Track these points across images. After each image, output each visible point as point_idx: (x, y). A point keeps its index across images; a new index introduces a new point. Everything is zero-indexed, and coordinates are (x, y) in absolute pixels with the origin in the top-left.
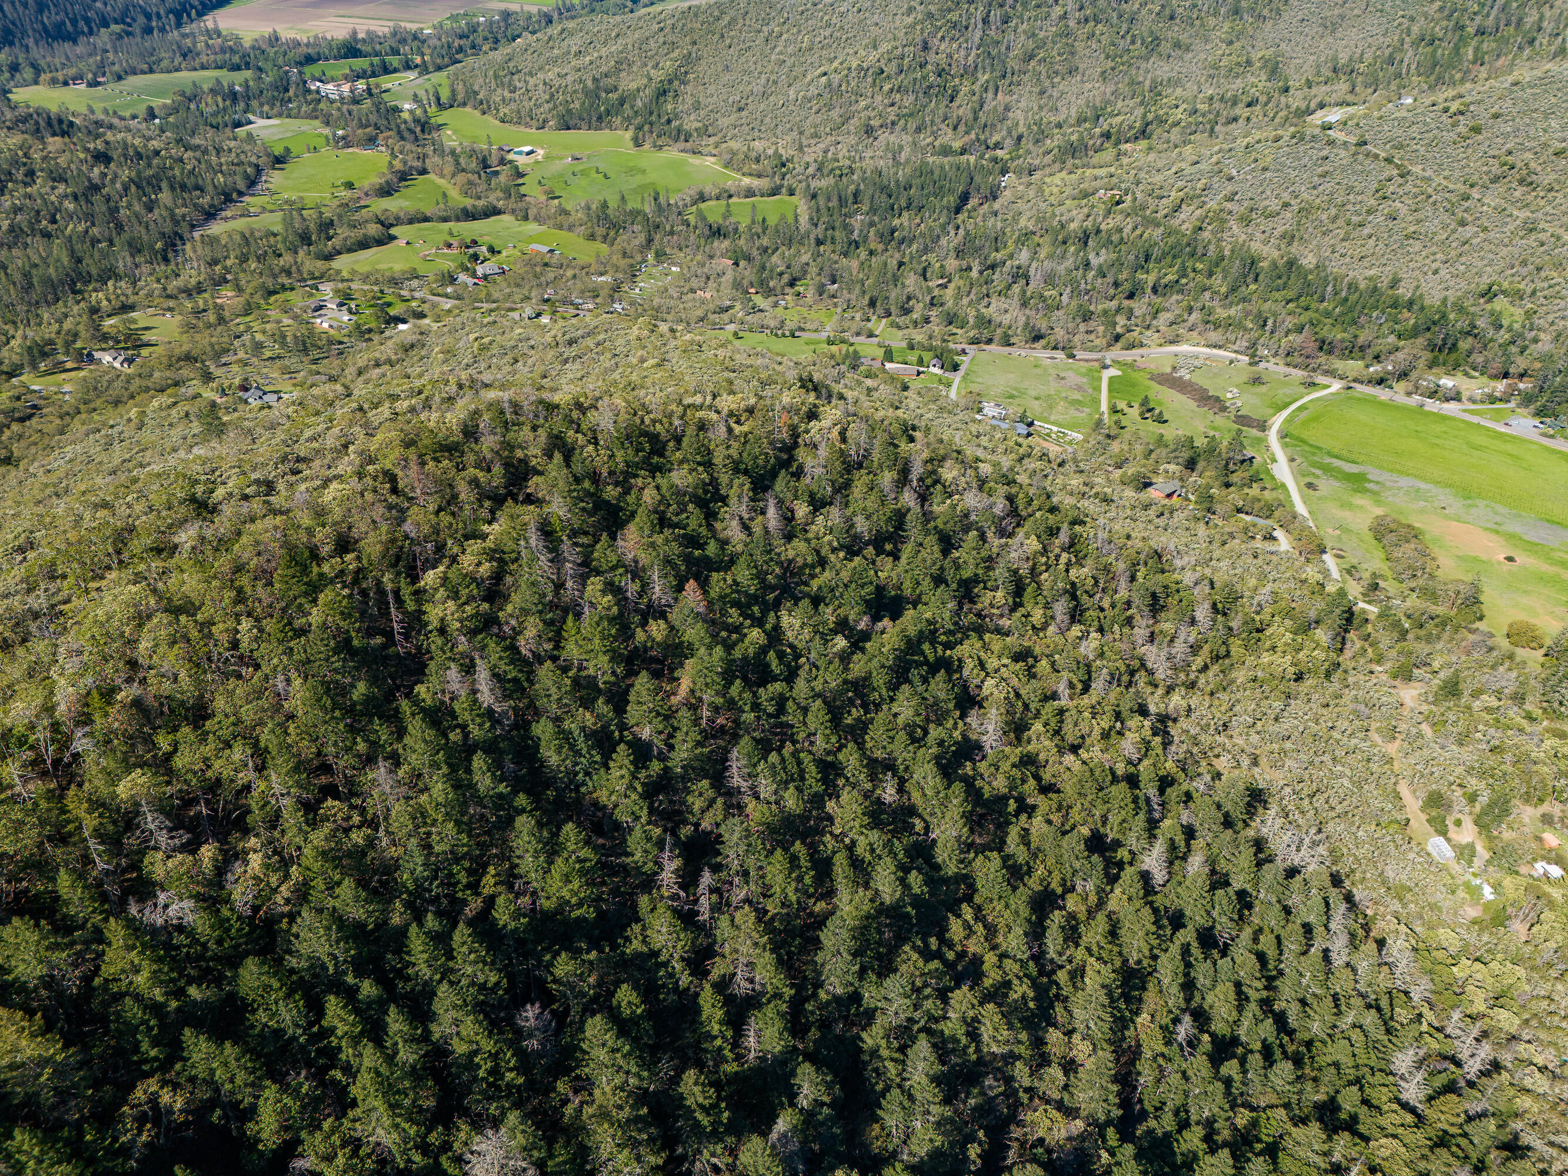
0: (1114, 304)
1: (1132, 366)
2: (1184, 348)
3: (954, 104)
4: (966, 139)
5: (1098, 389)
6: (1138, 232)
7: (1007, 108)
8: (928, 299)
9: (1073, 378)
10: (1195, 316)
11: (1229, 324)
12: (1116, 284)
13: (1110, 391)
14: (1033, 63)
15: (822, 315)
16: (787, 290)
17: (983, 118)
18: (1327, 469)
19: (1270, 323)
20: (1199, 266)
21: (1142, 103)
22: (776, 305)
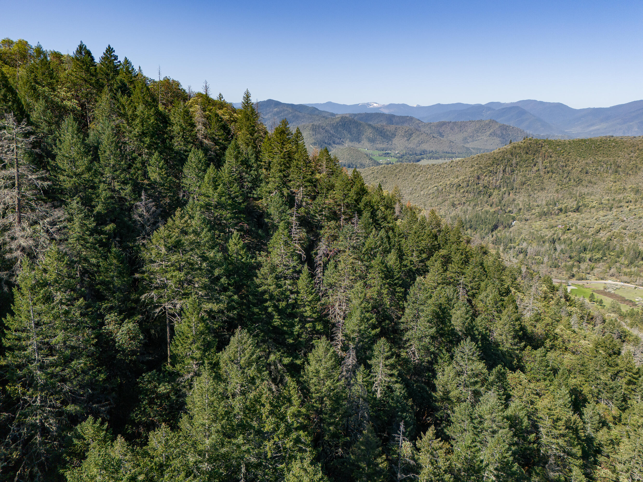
1: (582, 286)
2: (609, 282)
3: (491, 198)
4: (496, 209)
6: (580, 240)
7: (514, 200)
10: (613, 270)
11: (632, 274)
12: (571, 257)
14: (525, 186)
17: (503, 202)
20: (612, 253)
21: (576, 200)
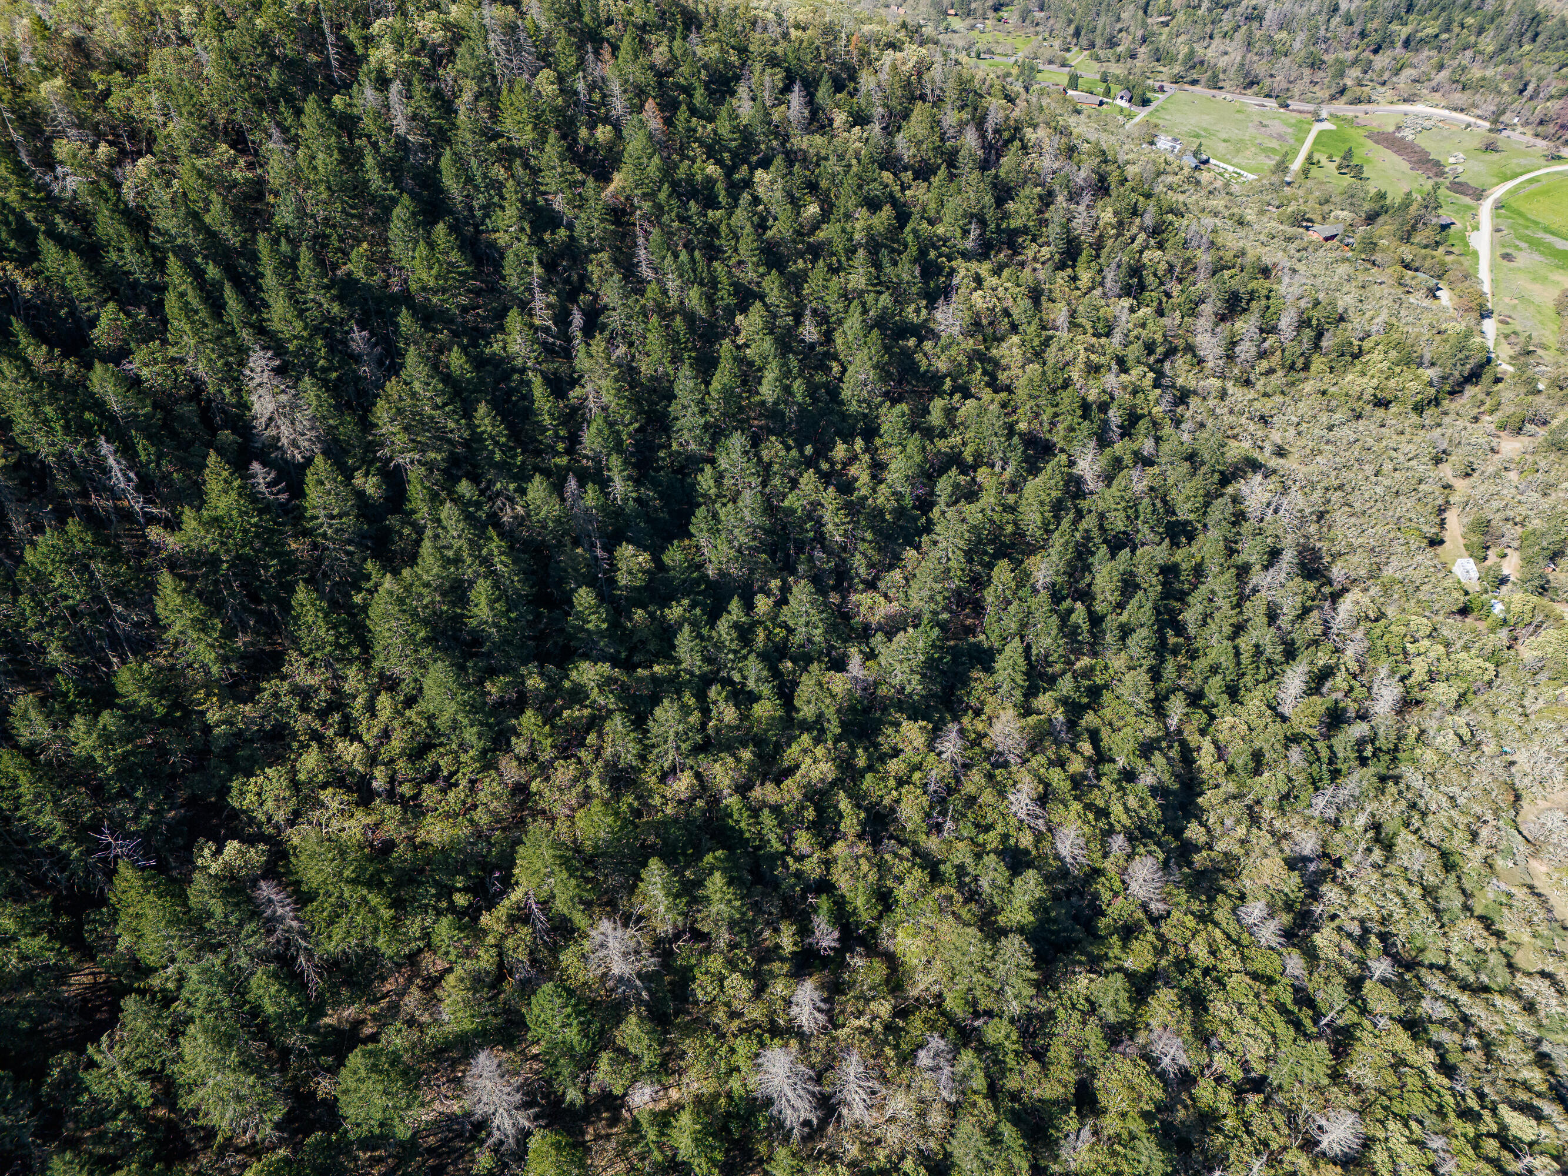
0: (1351, 54)
1: (1352, 122)
2: (1419, 108)
5: (1302, 142)
8: (1139, 34)
9: (1276, 127)
10: (1445, 74)
11: (1483, 84)
12: (1363, 35)
13: (1315, 143)
15: (1019, 43)
16: (991, 14)
18: (1535, 245)
19: (1531, 88)
20: (1470, 21)
22: (972, 28)
